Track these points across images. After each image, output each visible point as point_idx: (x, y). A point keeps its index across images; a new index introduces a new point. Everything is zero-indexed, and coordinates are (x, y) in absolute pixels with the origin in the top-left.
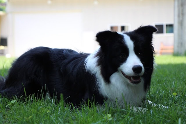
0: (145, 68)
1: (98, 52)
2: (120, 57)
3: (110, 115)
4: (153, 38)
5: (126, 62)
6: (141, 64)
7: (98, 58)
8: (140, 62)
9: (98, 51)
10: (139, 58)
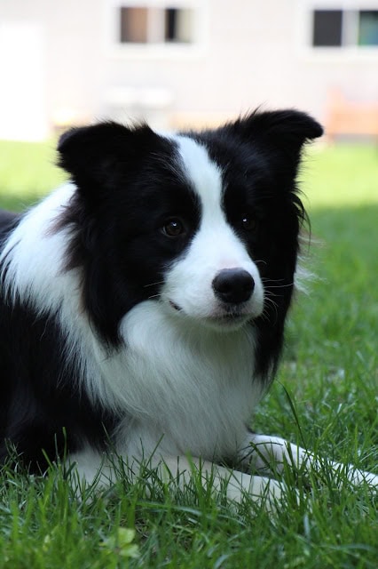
0: (265, 284)
1: (70, 209)
2: (164, 231)
3: (128, 534)
4: (301, 164)
5: (185, 255)
6: (250, 268)
7: (71, 237)
8: (247, 256)
9: (69, 205)
10: (242, 241)
